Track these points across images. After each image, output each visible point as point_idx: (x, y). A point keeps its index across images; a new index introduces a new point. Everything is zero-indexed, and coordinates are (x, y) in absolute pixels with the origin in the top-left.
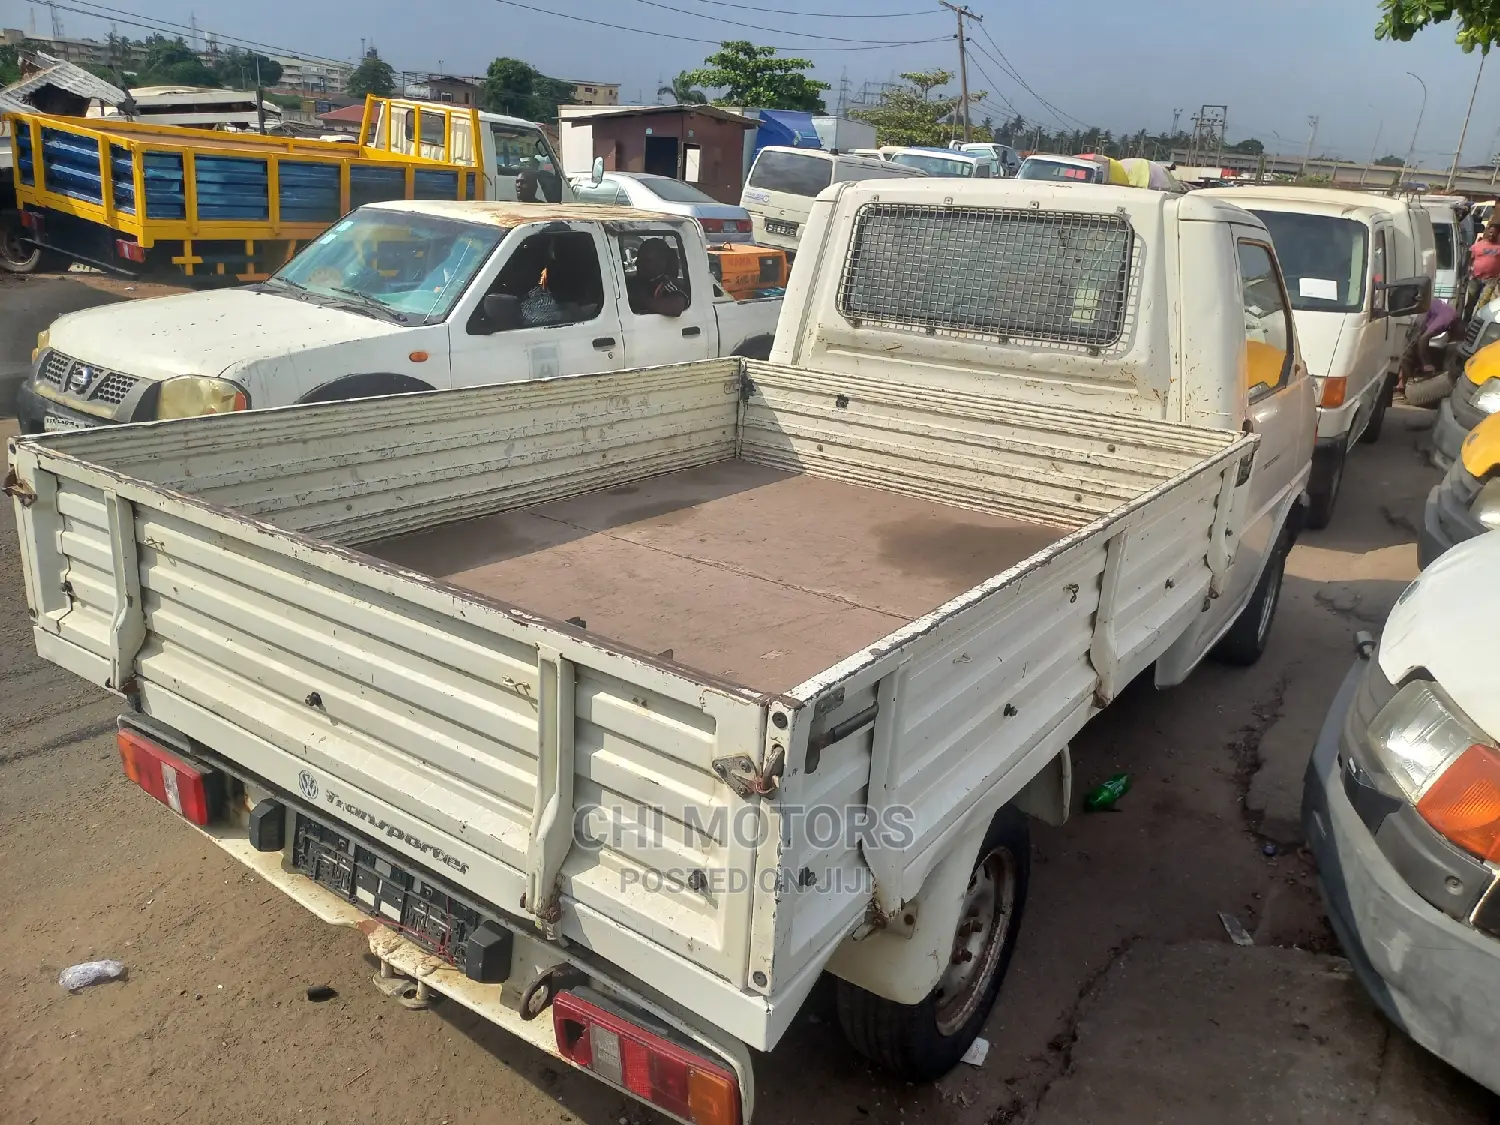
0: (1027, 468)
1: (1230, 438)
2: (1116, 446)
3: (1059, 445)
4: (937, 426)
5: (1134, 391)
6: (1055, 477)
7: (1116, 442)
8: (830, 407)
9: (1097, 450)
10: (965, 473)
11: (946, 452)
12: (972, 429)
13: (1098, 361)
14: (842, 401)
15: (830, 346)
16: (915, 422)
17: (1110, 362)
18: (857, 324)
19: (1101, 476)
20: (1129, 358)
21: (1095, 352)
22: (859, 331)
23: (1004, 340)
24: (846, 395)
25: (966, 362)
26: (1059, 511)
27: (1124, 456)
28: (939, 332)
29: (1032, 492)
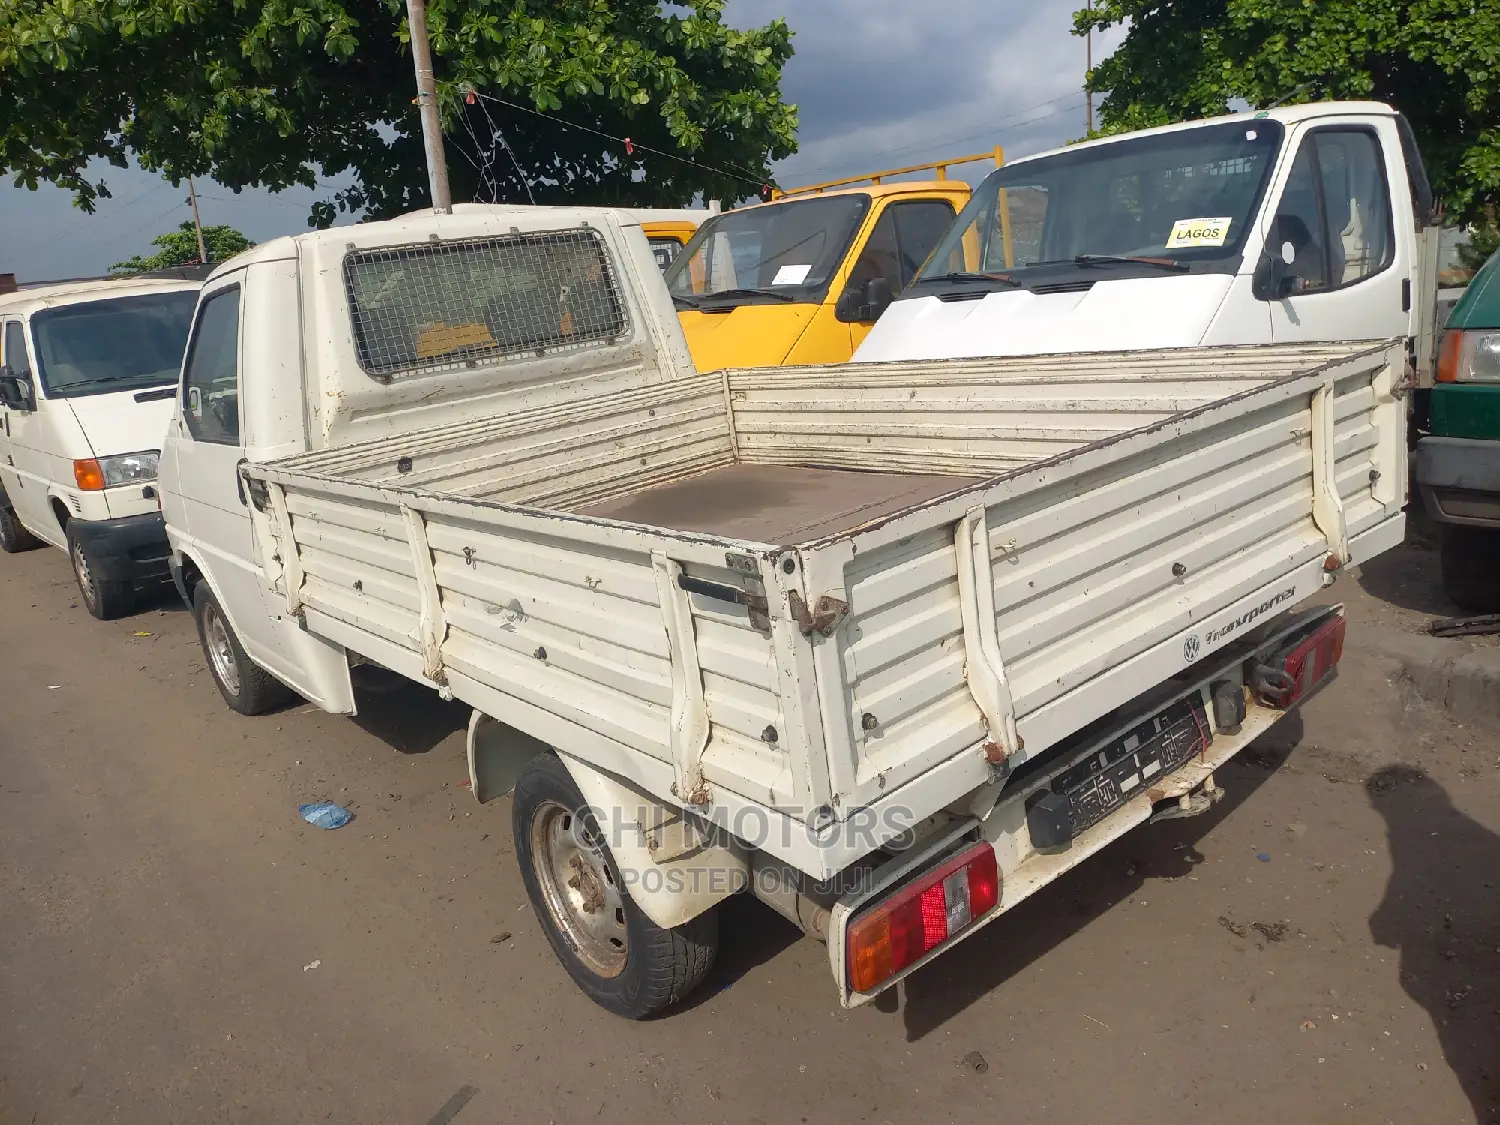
0: (598, 455)
1: (720, 375)
2: (655, 410)
3: (620, 425)
4: (512, 450)
5: (640, 367)
6: (621, 454)
7: (654, 406)
8: (393, 476)
9: (644, 419)
10: (550, 483)
11: (530, 471)
12: (541, 441)
13: (614, 349)
14: (405, 464)
15: (356, 413)
16: (487, 456)
17: (625, 347)
18: (387, 380)
19: (653, 438)
20: (636, 340)
21: (611, 342)
22: (393, 387)
23: (540, 353)
24: (409, 456)
25: (509, 385)
26: (636, 479)
27: (661, 416)
28: (479, 362)
29: (608, 473)
